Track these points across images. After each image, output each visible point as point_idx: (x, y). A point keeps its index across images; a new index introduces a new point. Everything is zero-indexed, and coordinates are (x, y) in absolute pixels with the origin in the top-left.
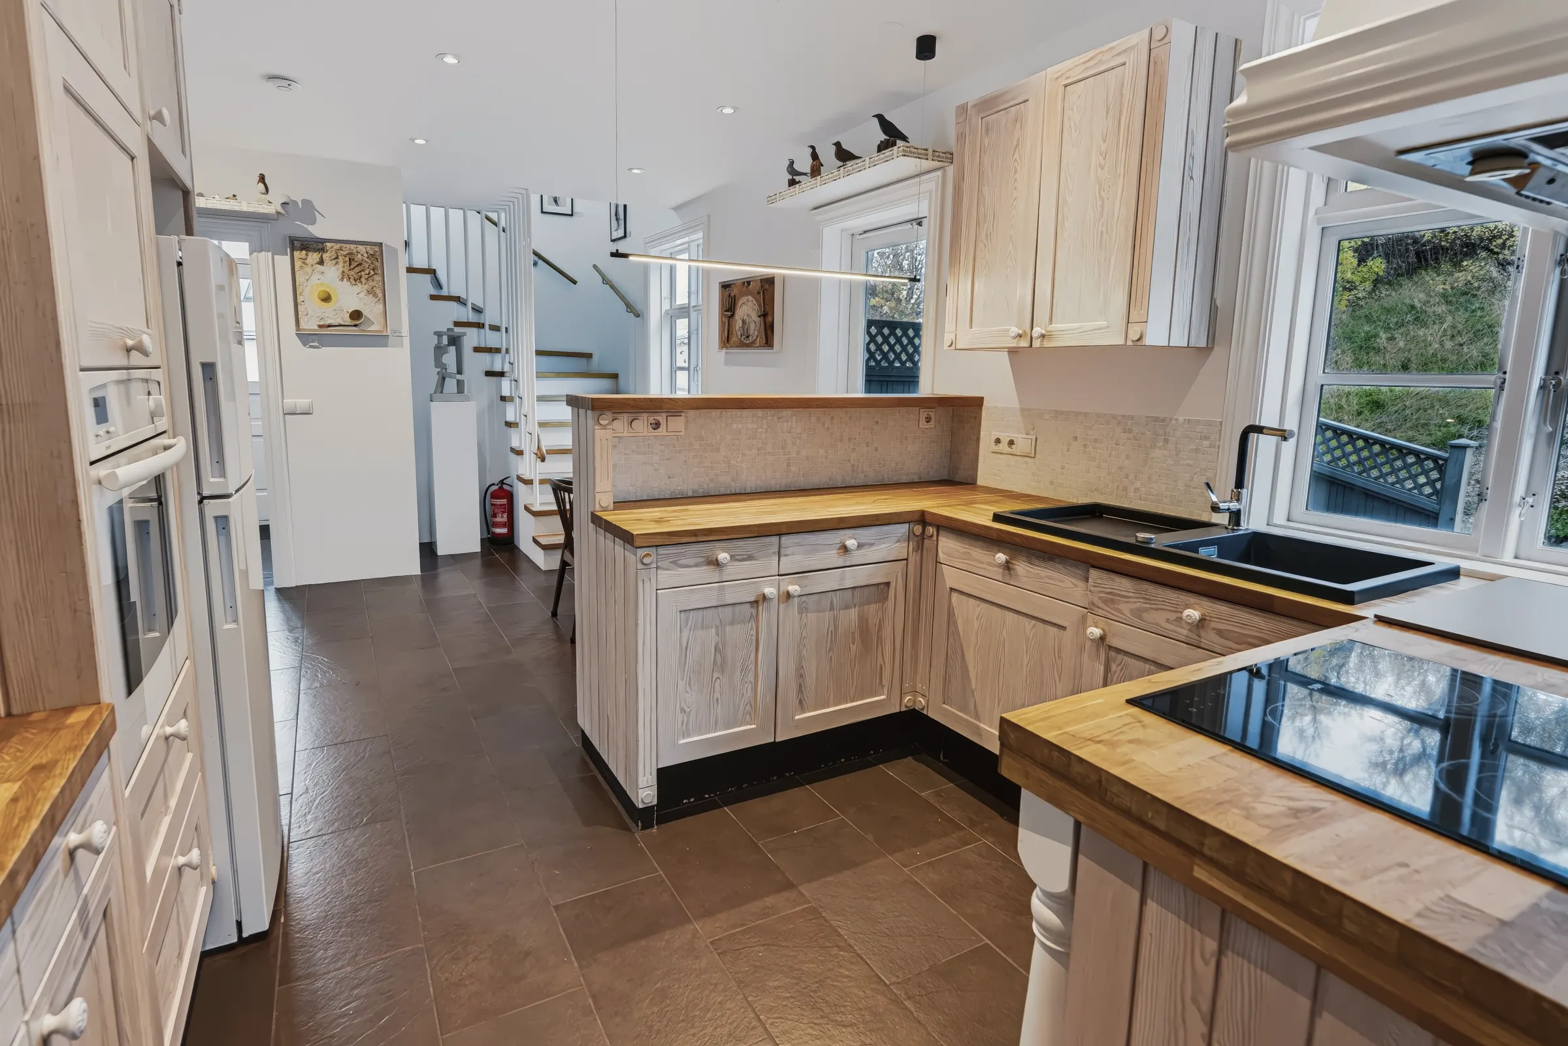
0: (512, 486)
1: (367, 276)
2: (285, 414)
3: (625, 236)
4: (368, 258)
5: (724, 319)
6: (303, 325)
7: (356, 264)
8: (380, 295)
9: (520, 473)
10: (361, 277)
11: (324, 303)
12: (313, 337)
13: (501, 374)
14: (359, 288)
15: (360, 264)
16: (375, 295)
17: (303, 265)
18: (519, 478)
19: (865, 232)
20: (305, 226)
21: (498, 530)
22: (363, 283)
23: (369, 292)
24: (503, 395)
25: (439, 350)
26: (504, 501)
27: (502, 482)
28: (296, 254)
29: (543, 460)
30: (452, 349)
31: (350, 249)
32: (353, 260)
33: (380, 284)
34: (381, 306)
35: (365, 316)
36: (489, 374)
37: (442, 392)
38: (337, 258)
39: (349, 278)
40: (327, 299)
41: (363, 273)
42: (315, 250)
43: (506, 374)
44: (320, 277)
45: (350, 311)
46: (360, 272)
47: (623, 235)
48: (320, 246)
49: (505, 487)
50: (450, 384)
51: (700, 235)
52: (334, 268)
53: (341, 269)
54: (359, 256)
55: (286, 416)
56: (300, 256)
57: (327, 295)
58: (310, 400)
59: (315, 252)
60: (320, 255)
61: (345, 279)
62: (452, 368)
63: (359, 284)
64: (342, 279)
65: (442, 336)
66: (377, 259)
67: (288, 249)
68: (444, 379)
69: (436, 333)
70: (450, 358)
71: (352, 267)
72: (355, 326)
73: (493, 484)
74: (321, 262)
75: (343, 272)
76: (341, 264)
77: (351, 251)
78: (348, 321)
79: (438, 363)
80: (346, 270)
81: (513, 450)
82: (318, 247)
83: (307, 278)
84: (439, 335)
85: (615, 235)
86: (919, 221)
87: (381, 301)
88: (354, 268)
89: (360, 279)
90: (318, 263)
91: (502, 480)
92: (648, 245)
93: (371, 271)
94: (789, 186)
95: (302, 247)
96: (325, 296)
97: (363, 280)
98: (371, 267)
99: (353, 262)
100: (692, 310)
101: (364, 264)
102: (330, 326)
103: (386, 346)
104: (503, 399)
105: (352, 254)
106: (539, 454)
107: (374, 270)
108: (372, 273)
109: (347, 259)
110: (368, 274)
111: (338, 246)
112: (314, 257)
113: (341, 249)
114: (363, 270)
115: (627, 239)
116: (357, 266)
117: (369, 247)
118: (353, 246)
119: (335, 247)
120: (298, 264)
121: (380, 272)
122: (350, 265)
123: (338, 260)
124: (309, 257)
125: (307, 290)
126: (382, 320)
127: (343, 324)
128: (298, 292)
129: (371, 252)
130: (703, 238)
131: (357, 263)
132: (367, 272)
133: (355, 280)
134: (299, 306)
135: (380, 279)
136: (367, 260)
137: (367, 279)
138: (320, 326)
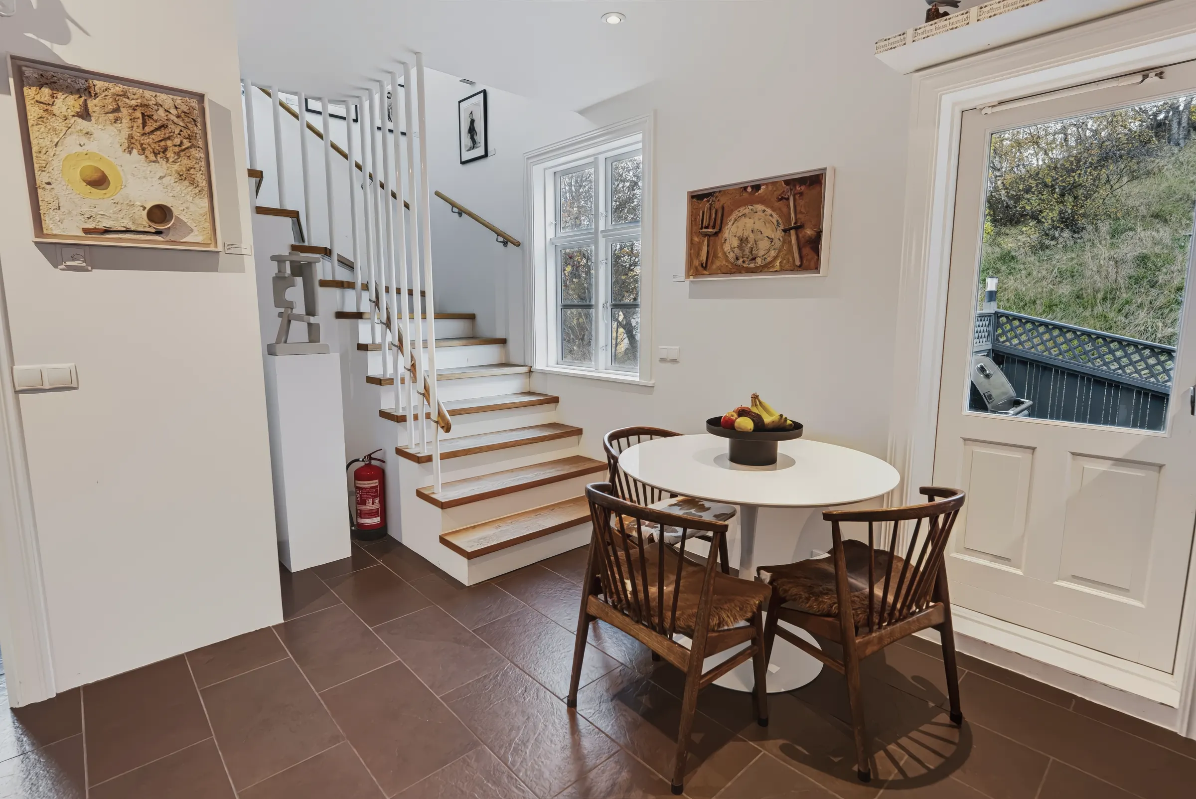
0: (384, 462)
1: (177, 149)
2: (17, 392)
3: (486, 155)
4: (178, 117)
5: (696, 239)
6: (49, 225)
7: (155, 125)
8: (203, 184)
9: (400, 445)
10: (165, 150)
11: (94, 190)
12: (74, 251)
13: (359, 315)
14: (161, 168)
15: (163, 126)
16: (193, 183)
17: (44, 114)
18: (400, 452)
19: (1001, 103)
20: (48, 44)
21: (368, 521)
22: (171, 160)
23: (181, 177)
24: (361, 342)
25: (280, 283)
26: (375, 483)
27: (369, 457)
28: (30, 92)
29: (447, 428)
30: (299, 280)
31: (142, 97)
32: (150, 117)
33: (203, 164)
34: (205, 202)
35: (178, 218)
36: (340, 315)
37: (286, 342)
38: (117, 110)
39: (144, 149)
40: (99, 182)
41: (169, 143)
42: (71, 90)
43: (365, 316)
44: (83, 140)
45: (148, 206)
46: (164, 139)
47: (483, 153)
48: (81, 84)
49: (374, 462)
50: (298, 330)
51: (639, 137)
52: (112, 129)
53: (126, 132)
54: (161, 112)
55: (21, 396)
56: (38, 98)
57: (99, 174)
58: (71, 365)
59: (72, 93)
60: (82, 99)
61: (135, 151)
62: (300, 309)
63: (163, 162)
64: (130, 150)
65: (284, 261)
66: (195, 121)
67: (11, 80)
68: (289, 322)
69: (274, 258)
70: (295, 293)
71: (147, 129)
72: (159, 233)
73: (358, 460)
74: (85, 114)
75: (131, 137)
76: (126, 122)
77: (146, 102)
78: (143, 222)
79: (280, 300)
80: (137, 136)
81: (384, 414)
82: (77, 86)
83: (56, 140)
84: (279, 260)
85: (467, 156)
86: (1159, 71)
87: (206, 193)
88: (152, 132)
89: (163, 152)
90: (79, 115)
91: (370, 455)
92: (530, 161)
93: (185, 141)
94: (927, 22)
95: (43, 80)
96: (96, 176)
97: (170, 154)
98: (185, 133)
99: (149, 122)
100: (600, 235)
101: (172, 126)
102: (106, 231)
103: (215, 269)
104: (363, 347)
105: (147, 106)
106: (441, 421)
107: (189, 138)
108: (186, 144)
109: (138, 114)
110: (180, 146)
111: (119, 88)
112: (66, 104)
113: (124, 95)
114: (169, 138)
115: (489, 158)
116: (156, 129)
117: (179, 100)
118: (148, 94)
119: (112, 90)
120: (33, 112)
121: (201, 143)
122: (144, 124)
123: (120, 115)
124: (59, 102)
125: (56, 164)
126: (208, 225)
127: (133, 228)
128: (36, 166)
129: (185, 109)
130: (643, 141)
131: (159, 124)
132: (177, 141)
133: (156, 154)
134: (39, 191)
135: (203, 156)
136: (176, 120)
137: (178, 154)
138: (87, 231)
